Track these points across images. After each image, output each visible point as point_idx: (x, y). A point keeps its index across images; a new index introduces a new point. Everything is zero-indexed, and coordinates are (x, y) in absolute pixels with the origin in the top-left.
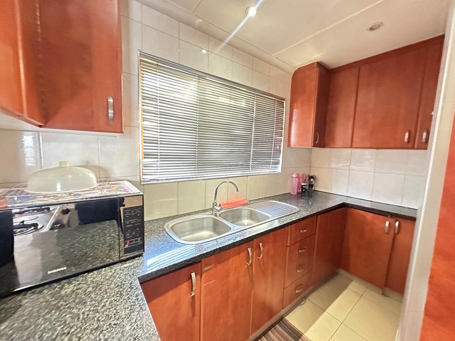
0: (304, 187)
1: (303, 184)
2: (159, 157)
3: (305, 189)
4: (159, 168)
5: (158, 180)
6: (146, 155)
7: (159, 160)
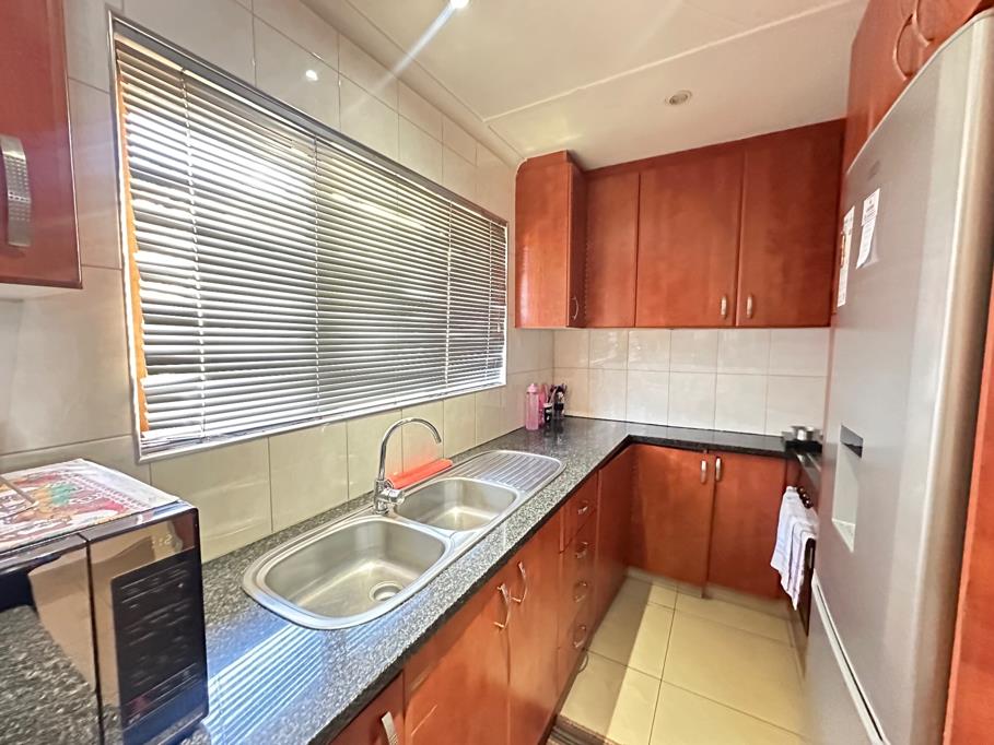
0: (548, 411)
1: (546, 405)
2: (202, 367)
3: (550, 415)
4: (202, 402)
5: (201, 440)
6: (155, 364)
7: (202, 376)
